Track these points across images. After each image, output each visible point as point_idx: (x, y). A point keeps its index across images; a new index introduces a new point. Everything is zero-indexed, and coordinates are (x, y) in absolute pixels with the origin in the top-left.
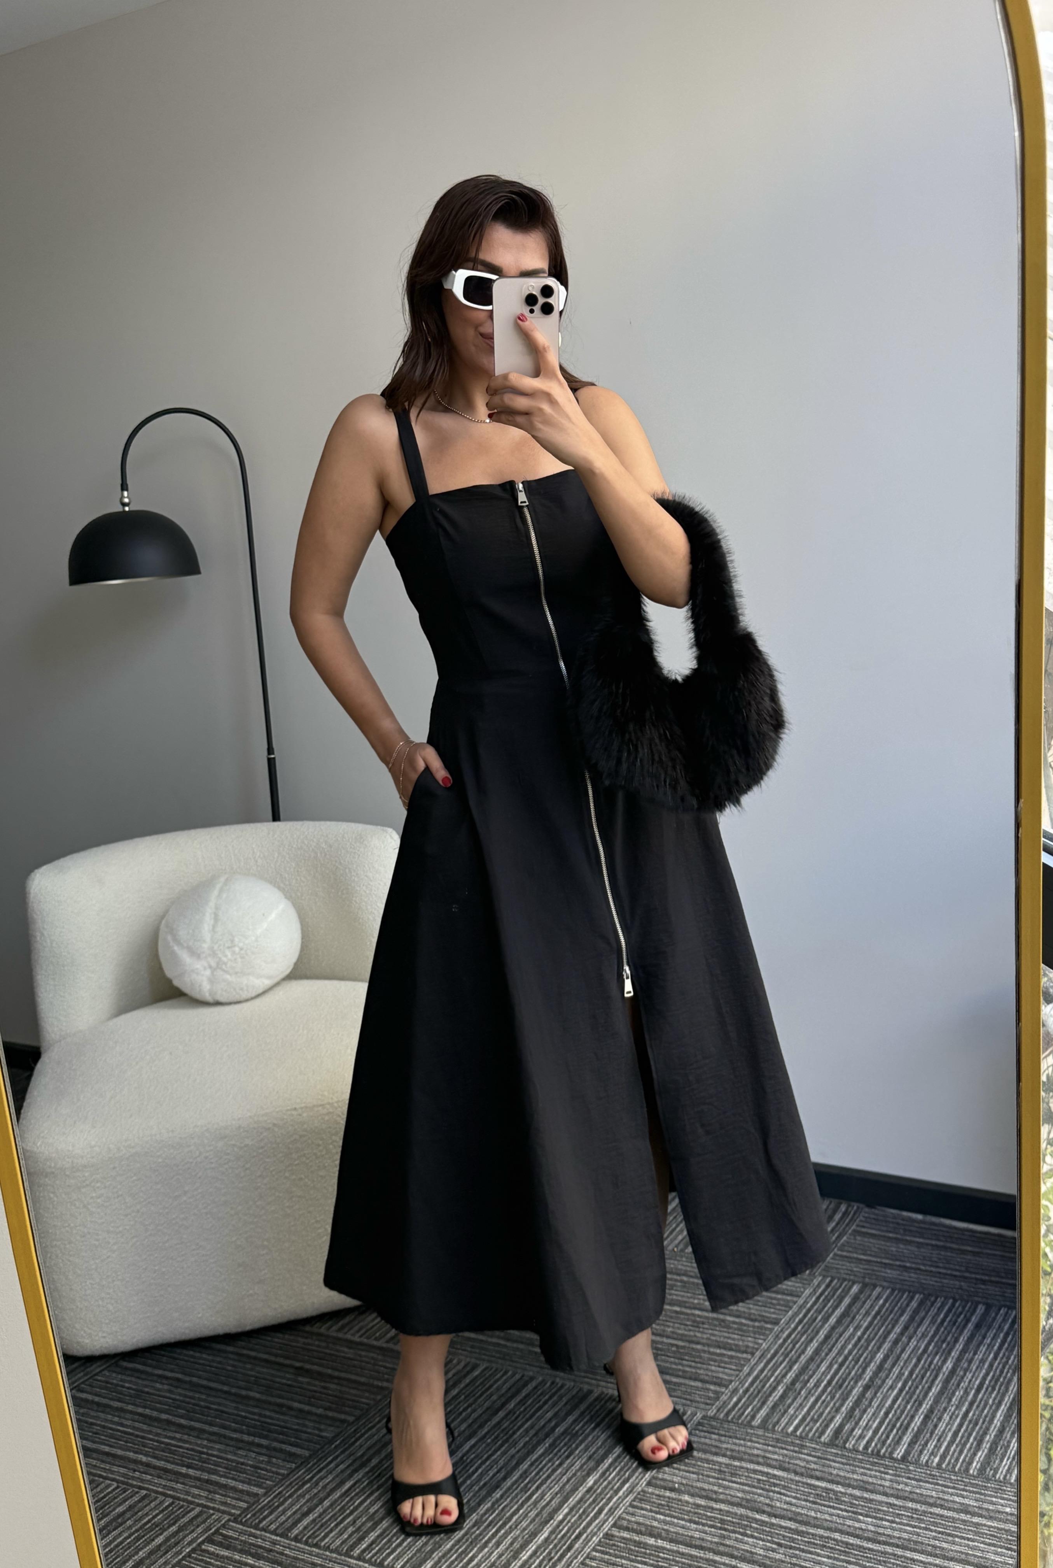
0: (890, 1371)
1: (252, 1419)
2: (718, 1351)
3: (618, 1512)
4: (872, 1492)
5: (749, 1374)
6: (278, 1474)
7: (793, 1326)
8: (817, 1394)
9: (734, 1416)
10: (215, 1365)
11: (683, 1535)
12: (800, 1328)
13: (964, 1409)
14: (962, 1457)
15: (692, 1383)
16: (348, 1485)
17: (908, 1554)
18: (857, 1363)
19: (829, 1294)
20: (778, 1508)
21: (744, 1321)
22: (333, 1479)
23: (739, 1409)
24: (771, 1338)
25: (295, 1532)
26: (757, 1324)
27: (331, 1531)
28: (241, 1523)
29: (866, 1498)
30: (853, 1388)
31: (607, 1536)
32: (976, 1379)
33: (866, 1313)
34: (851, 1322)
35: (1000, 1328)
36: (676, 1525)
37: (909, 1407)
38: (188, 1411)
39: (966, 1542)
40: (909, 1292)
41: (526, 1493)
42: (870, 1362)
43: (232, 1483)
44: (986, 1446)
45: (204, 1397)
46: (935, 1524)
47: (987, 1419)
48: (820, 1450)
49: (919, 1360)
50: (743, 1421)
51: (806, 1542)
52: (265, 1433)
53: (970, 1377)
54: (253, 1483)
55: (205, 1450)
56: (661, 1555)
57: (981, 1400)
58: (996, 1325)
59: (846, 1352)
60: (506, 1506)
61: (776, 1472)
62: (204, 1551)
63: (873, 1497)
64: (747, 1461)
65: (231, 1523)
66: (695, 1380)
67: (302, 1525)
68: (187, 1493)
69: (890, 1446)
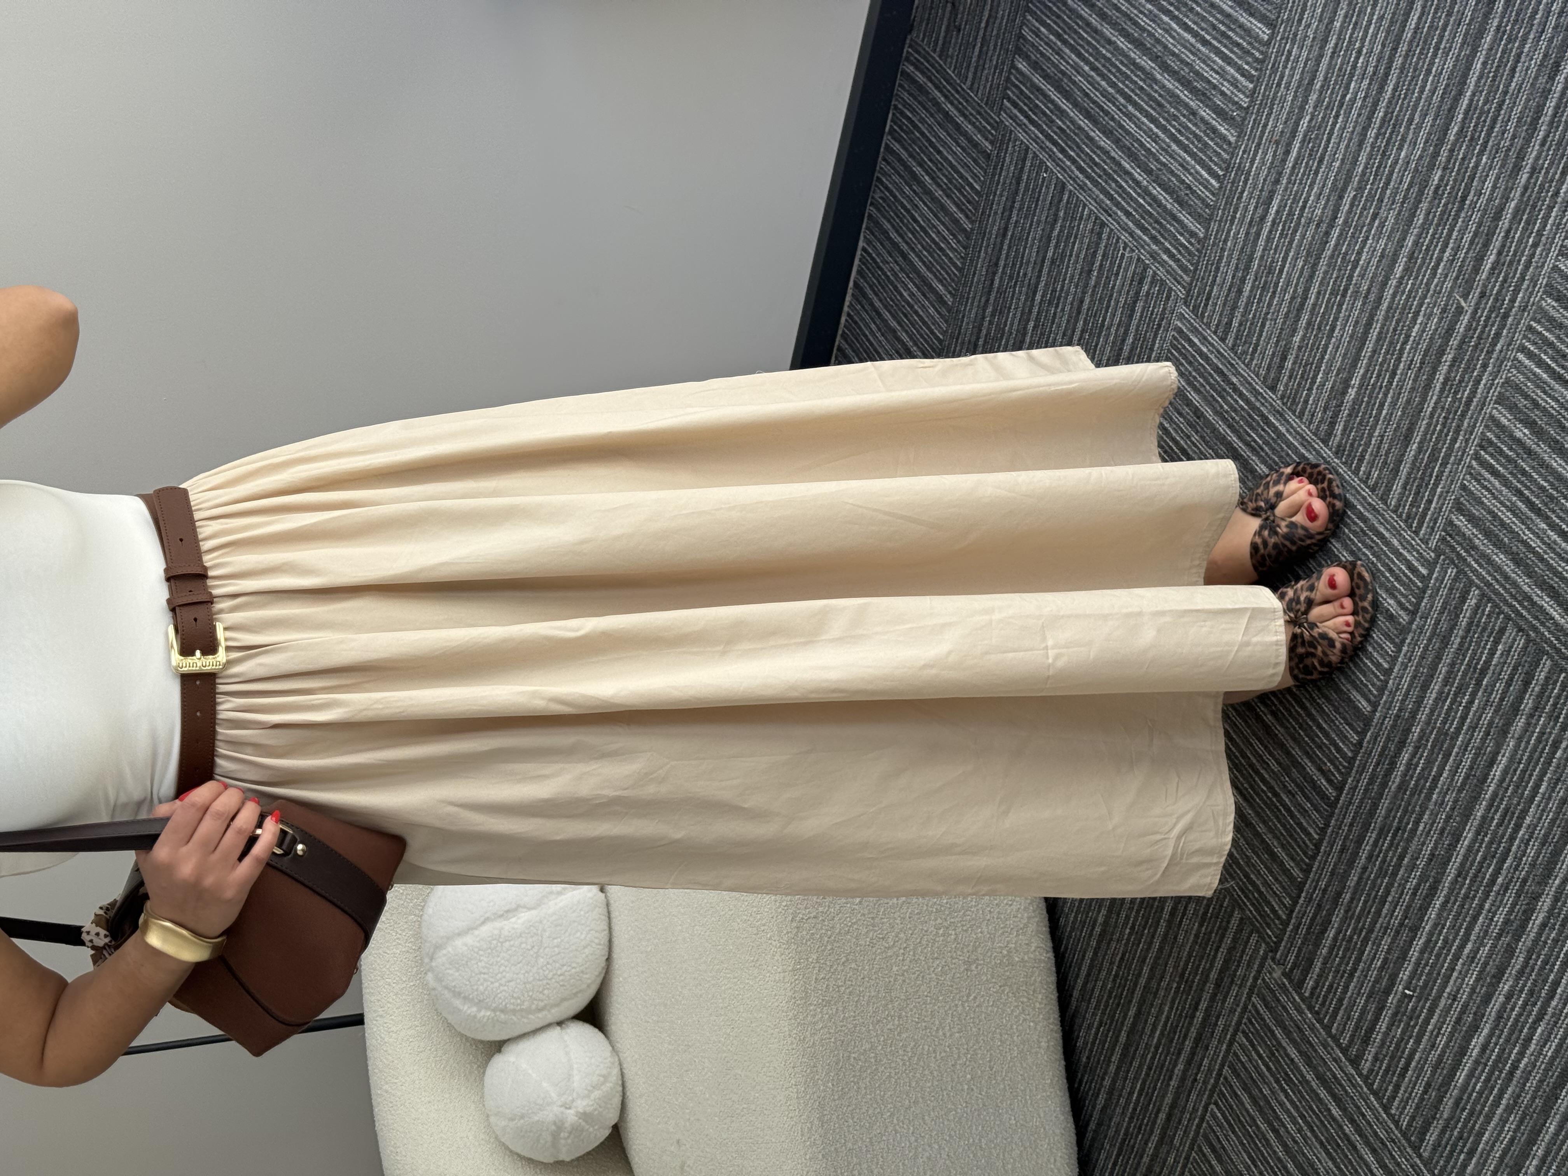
0: (1143, 30)
2: (1095, 272)
4: (1313, 78)
5: (1131, 234)
7: (1068, 163)
8: (1168, 140)
9: (1189, 261)
11: (1347, 350)
12: (1072, 153)
15: (1138, 312)
17: (1408, 35)
18: (1128, 77)
19: (1025, 104)
20: (1323, 213)
21: (1056, 233)
23: (1180, 252)
24: (1082, 196)
25: (1296, 872)
26: (1061, 214)
27: (1299, 824)
28: (1278, 944)
29: (1322, 86)
30: (1163, 87)
31: (1339, 452)
33: (1057, 54)
34: (1069, 78)
36: (1334, 355)
37: (1199, 9)
38: (1118, 1005)
42: (1127, 56)
45: (1100, 983)
48: (1247, 145)
50: (1198, 250)
51: (1375, 179)
54: (1224, 924)
55: (1175, 985)
59: (1110, 90)
61: (1273, 210)
62: (1312, 994)
63: (1321, 76)
64: (1253, 252)
65: (1278, 956)
66: (1133, 311)
67: (1289, 864)
68: (1232, 1011)
69: (1250, 42)
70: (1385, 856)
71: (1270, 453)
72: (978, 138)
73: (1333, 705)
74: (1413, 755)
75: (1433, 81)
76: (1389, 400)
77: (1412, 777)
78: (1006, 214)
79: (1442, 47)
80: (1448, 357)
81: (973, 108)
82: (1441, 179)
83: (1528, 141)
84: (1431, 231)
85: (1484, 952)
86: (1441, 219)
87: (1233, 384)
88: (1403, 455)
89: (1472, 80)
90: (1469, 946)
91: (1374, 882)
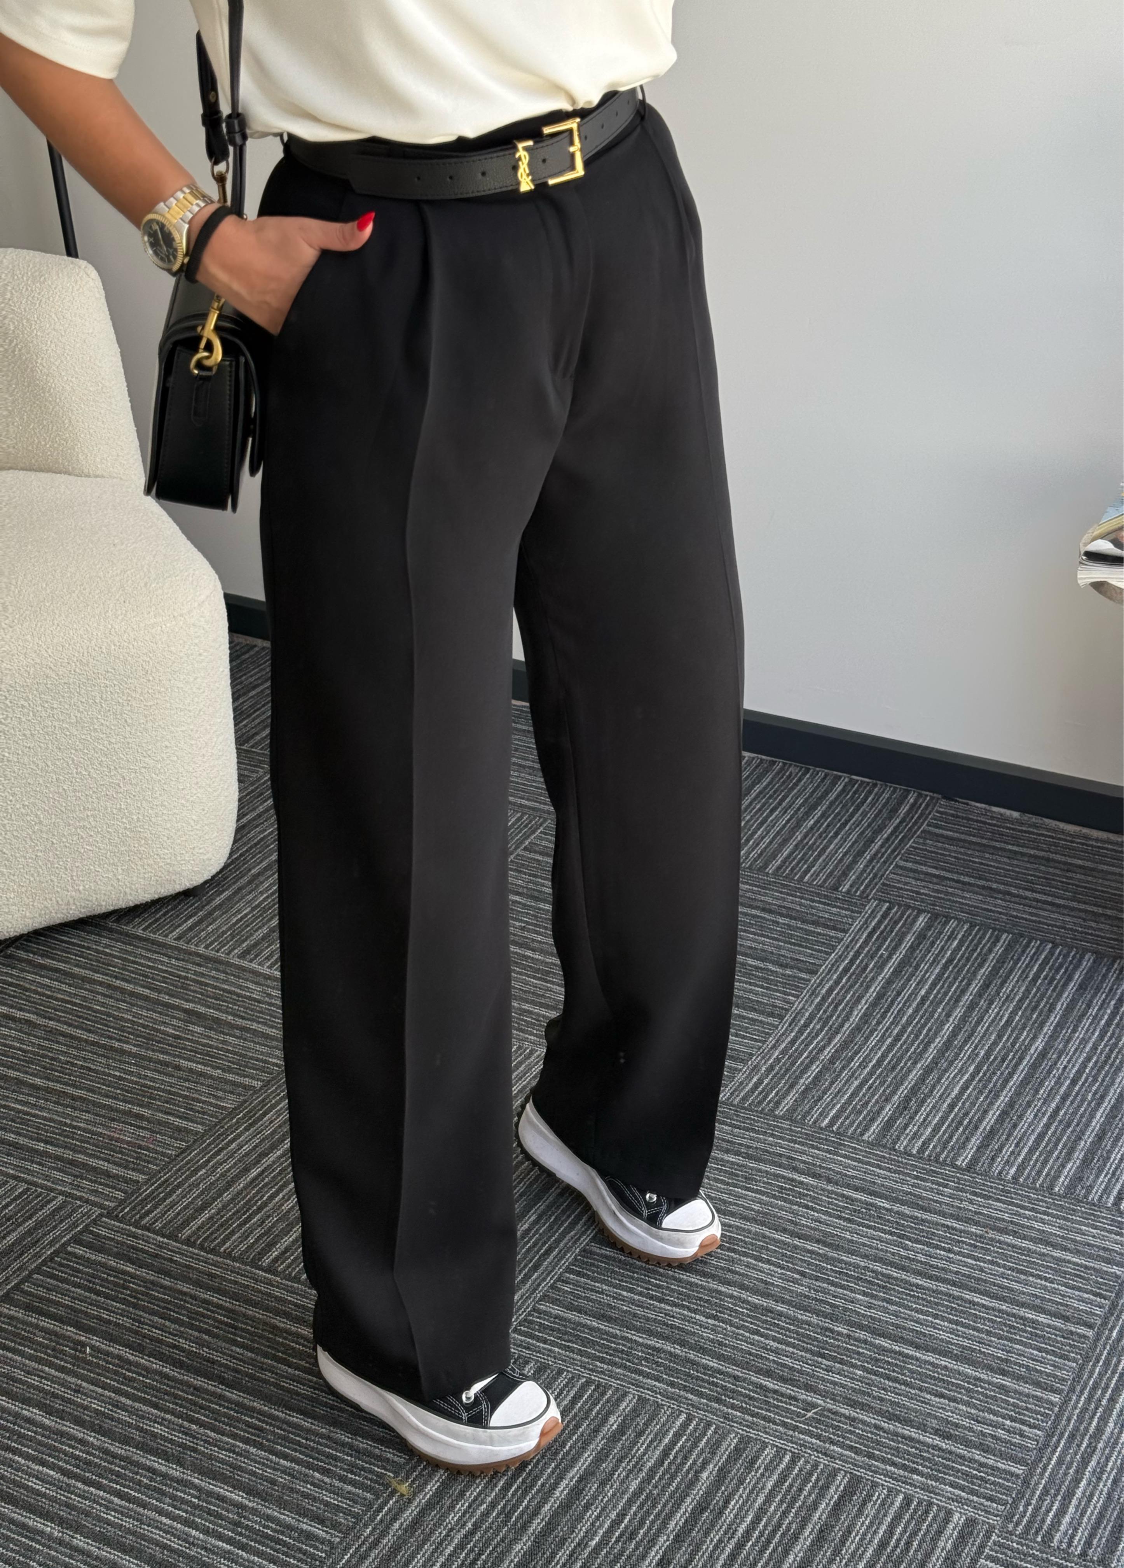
0: (961, 1048)
1: (132, 1082)
4: (924, 1209)
5: (775, 1046)
6: (163, 1154)
7: (835, 977)
8: (860, 1078)
9: (753, 1102)
12: (843, 981)
13: (1053, 1106)
14: (1046, 1171)
16: (254, 1173)
17: (968, 1295)
18: (917, 1036)
19: (885, 929)
20: (802, 1225)
21: (771, 967)
23: (761, 1092)
24: (805, 994)
25: (187, 1232)
26: (787, 972)
27: (233, 1233)
28: (116, 1217)
29: (917, 1218)
30: (908, 1072)
32: (1073, 1066)
33: (934, 961)
34: (912, 975)
37: (982, 1098)
39: (1043, 1282)
42: (936, 1035)
43: (104, 1165)
44: (1078, 1155)
46: (1005, 1257)
48: (861, 1150)
49: (999, 1035)
50: (763, 1110)
51: (836, 1272)
52: (144, 1100)
53: (1064, 1062)
54: (132, 1166)
57: (1077, 1094)
59: (904, 1019)
62: (70, 1253)
63: (926, 1216)
64: (764, 1162)
65: (104, 1219)
67: (195, 1225)
68: (47, 1178)
69: (953, 1149)
70: (209, 1317)
72: (852, 877)
75: (927, 1320)
76: (636, 1297)
77: (285, 1338)
79: (959, 1328)
80: (678, 1350)
82: (839, 1333)
83: (879, 1413)
84: (792, 1327)
85: (123, 1416)
86: (803, 1335)
88: (586, 1314)
89: (930, 1357)
90: (129, 1402)
91: (185, 1308)
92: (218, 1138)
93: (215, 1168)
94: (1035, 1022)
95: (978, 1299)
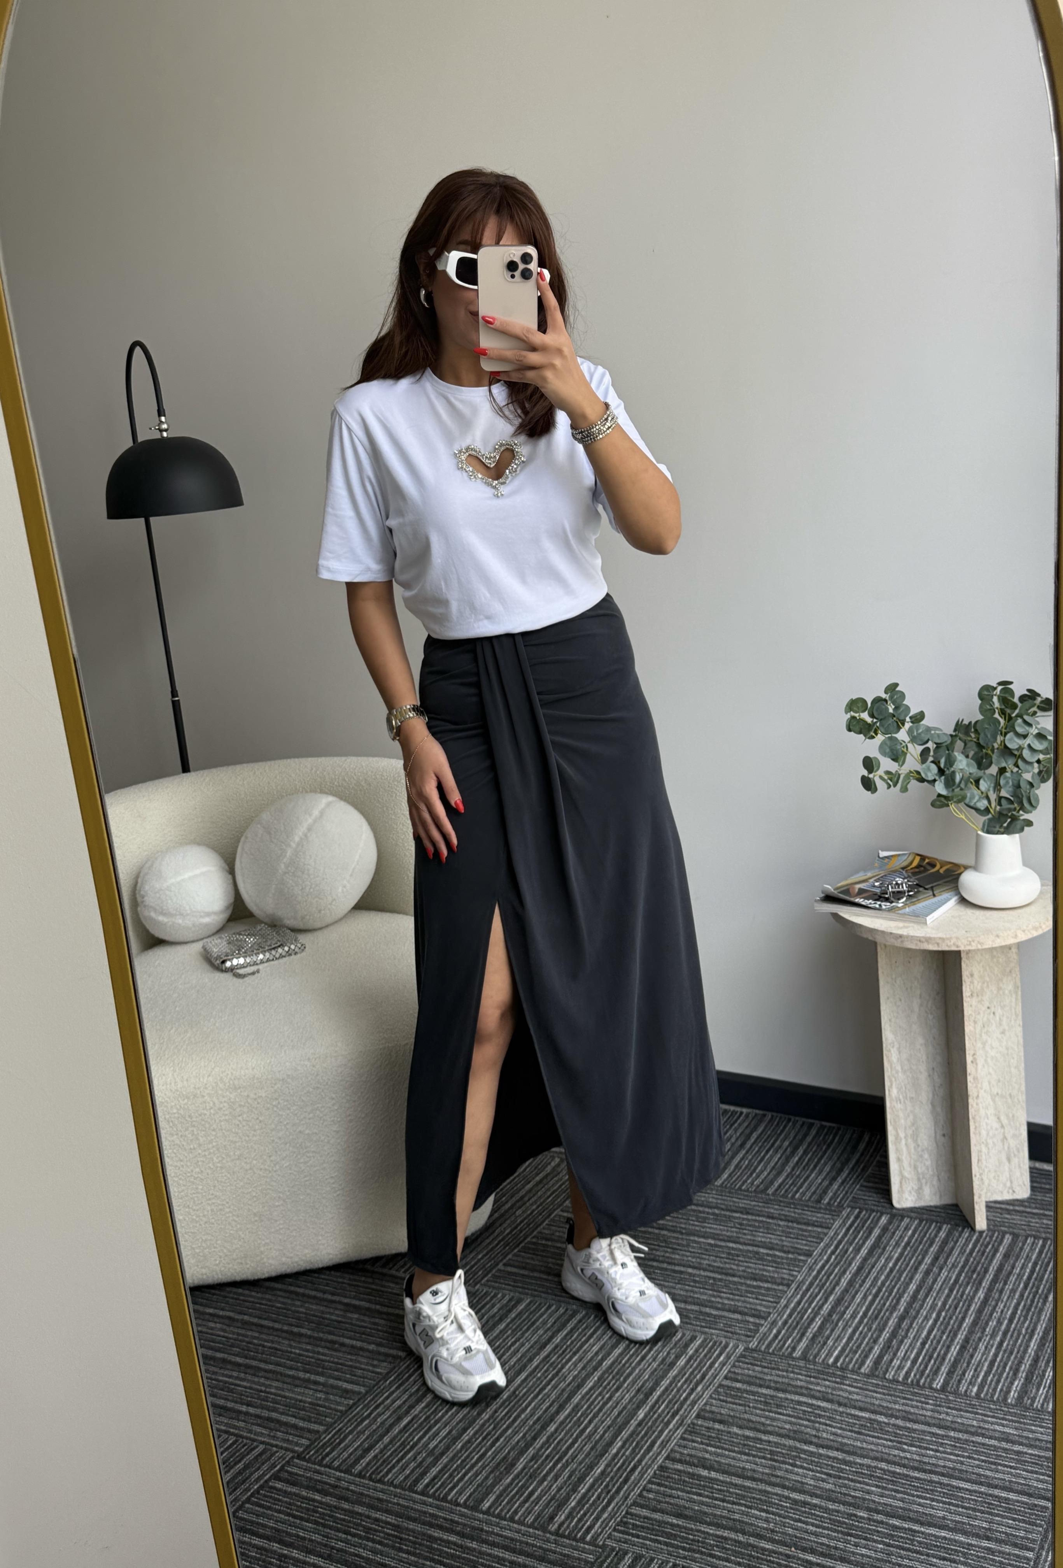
0: (924, 1301)
1: (307, 1357)
2: (755, 1283)
3: (672, 1445)
4: (915, 1422)
5: (786, 1306)
6: (336, 1410)
7: (825, 1258)
8: (854, 1325)
9: (775, 1348)
10: (264, 1302)
11: (734, 1466)
12: (832, 1259)
13: (998, 1339)
14: (1000, 1387)
15: (732, 1316)
16: (405, 1421)
17: (954, 1483)
18: (890, 1294)
19: (857, 1226)
20: (824, 1438)
21: (777, 1253)
22: (391, 1415)
23: (780, 1341)
24: (805, 1269)
25: (359, 1468)
26: (790, 1256)
27: (393, 1467)
28: (304, 1459)
29: (909, 1428)
30: (887, 1320)
31: (662, 1468)
32: (1008, 1309)
33: (896, 1244)
34: (882, 1253)
35: (1028, 1258)
36: (728, 1457)
37: (944, 1337)
38: (243, 1349)
39: (1008, 1470)
40: (937, 1222)
41: (579, 1426)
42: (904, 1292)
43: (293, 1421)
44: (1022, 1375)
45: (257, 1335)
46: (976, 1452)
47: (1022, 1349)
48: (860, 1381)
49: (951, 1291)
50: (783, 1353)
51: (854, 1472)
52: (320, 1370)
53: (1002, 1307)
54: (313, 1420)
56: (715, 1486)
57: (1014, 1330)
58: (1024, 1254)
59: (878, 1284)
60: (561, 1440)
61: (820, 1403)
62: (272, 1487)
63: (916, 1426)
64: (790, 1392)
65: (295, 1460)
66: (734, 1312)
67: (364, 1462)
68: (250, 1431)
69: (928, 1376)
70: (379, 1531)
71: (653, 1419)
72: (830, 1194)
73: (482, 1482)
74: (455, 1544)
75: (927, 1504)
76: (704, 1499)
77: (440, 1545)
78: (783, 1217)
79: (950, 1507)
80: (741, 1538)
81: (849, 1188)
82: (861, 1518)
86: (834, 1521)
87: (696, 1387)
88: (667, 1514)
91: (360, 1525)
92: (376, 1396)
93: (375, 1419)
94: (975, 1280)
95: (963, 1485)
